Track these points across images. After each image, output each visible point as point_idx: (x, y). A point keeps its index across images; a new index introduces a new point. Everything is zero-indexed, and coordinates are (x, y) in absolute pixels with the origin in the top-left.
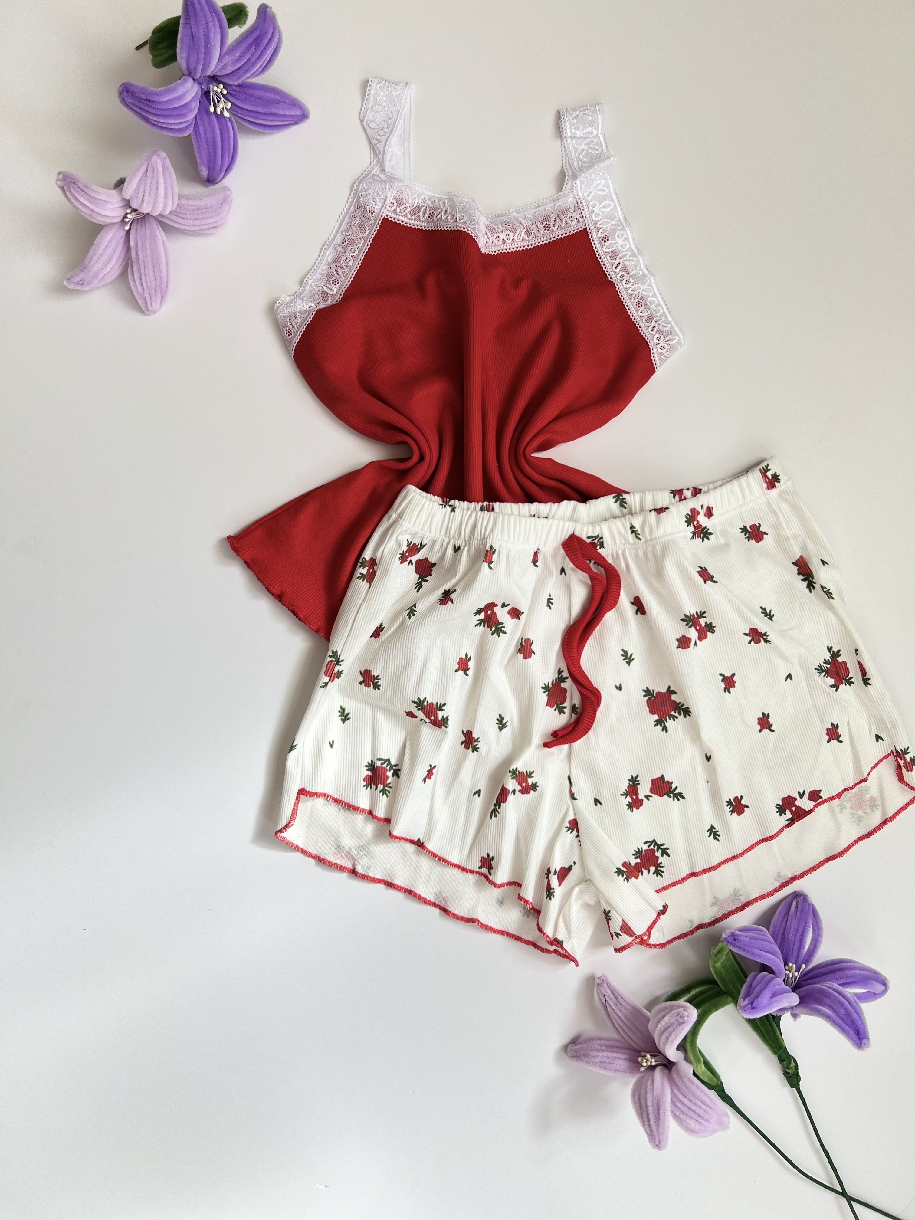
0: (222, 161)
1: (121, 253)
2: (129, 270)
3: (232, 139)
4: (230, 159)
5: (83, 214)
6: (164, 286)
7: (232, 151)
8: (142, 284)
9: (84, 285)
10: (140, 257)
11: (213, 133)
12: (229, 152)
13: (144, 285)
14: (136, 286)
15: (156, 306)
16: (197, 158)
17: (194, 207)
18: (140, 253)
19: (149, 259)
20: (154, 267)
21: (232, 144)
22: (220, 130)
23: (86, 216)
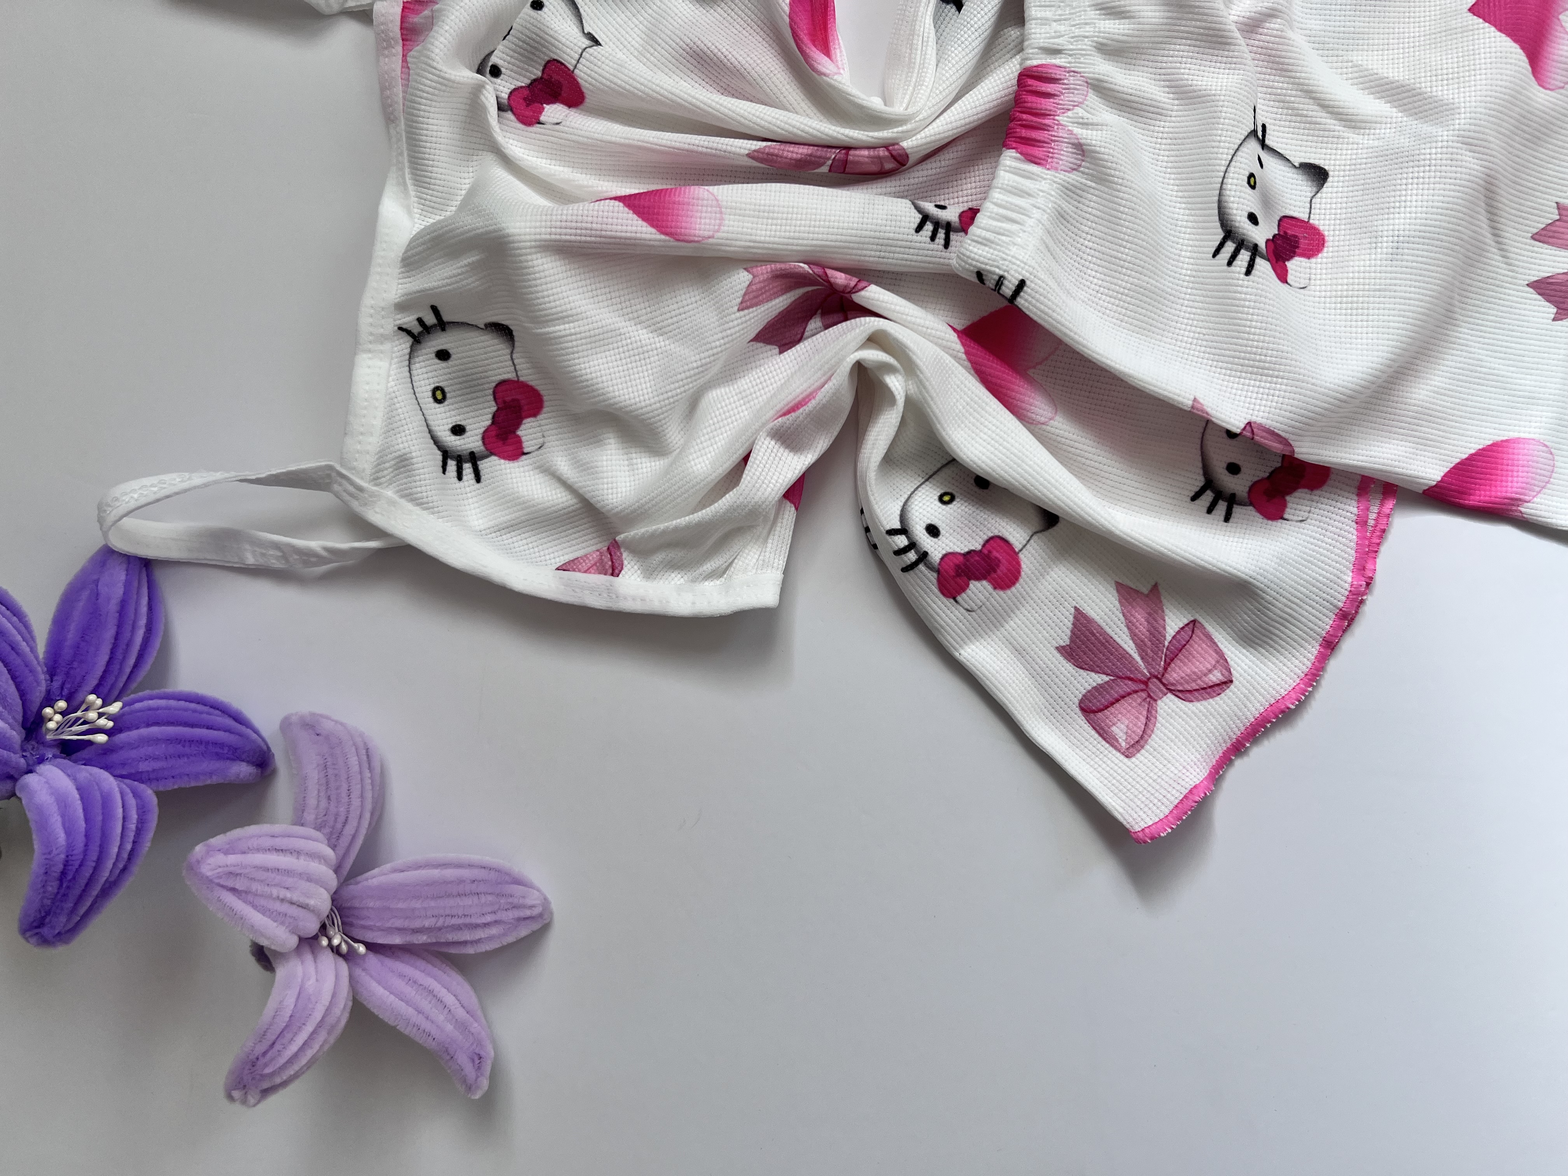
0: (219, 730)
1: (416, 968)
2: (453, 951)
3: (172, 703)
4: (217, 712)
5: (326, 1047)
6: (493, 875)
7: (199, 707)
8: (486, 925)
9: (482, 1053)
10: (427, 923)
11: (155, 741)
12: (201, 713)
13: (489, 918)
14: (490, 938)
15: (533, 899)
16: (209, 782)
17: (322, 794)
18: (417, 924)
19: (433, 904)
20: (449, 896)
21: (182, 703)
22: (148, 725)
23: (332, 1040)
